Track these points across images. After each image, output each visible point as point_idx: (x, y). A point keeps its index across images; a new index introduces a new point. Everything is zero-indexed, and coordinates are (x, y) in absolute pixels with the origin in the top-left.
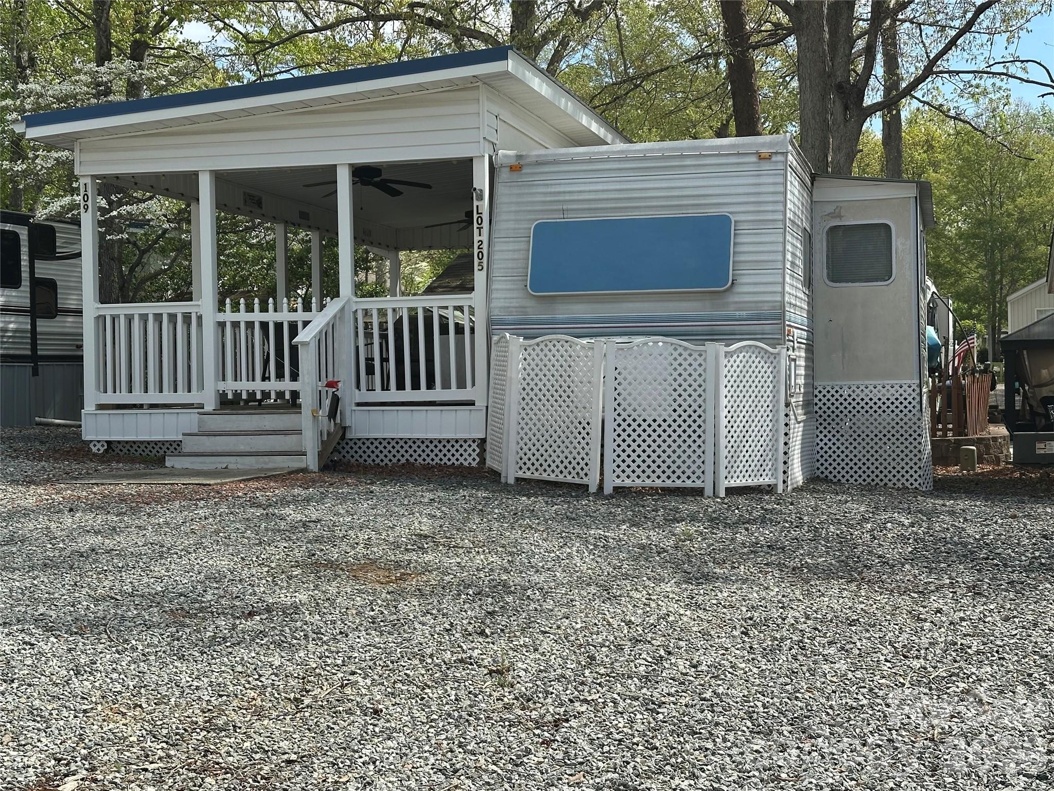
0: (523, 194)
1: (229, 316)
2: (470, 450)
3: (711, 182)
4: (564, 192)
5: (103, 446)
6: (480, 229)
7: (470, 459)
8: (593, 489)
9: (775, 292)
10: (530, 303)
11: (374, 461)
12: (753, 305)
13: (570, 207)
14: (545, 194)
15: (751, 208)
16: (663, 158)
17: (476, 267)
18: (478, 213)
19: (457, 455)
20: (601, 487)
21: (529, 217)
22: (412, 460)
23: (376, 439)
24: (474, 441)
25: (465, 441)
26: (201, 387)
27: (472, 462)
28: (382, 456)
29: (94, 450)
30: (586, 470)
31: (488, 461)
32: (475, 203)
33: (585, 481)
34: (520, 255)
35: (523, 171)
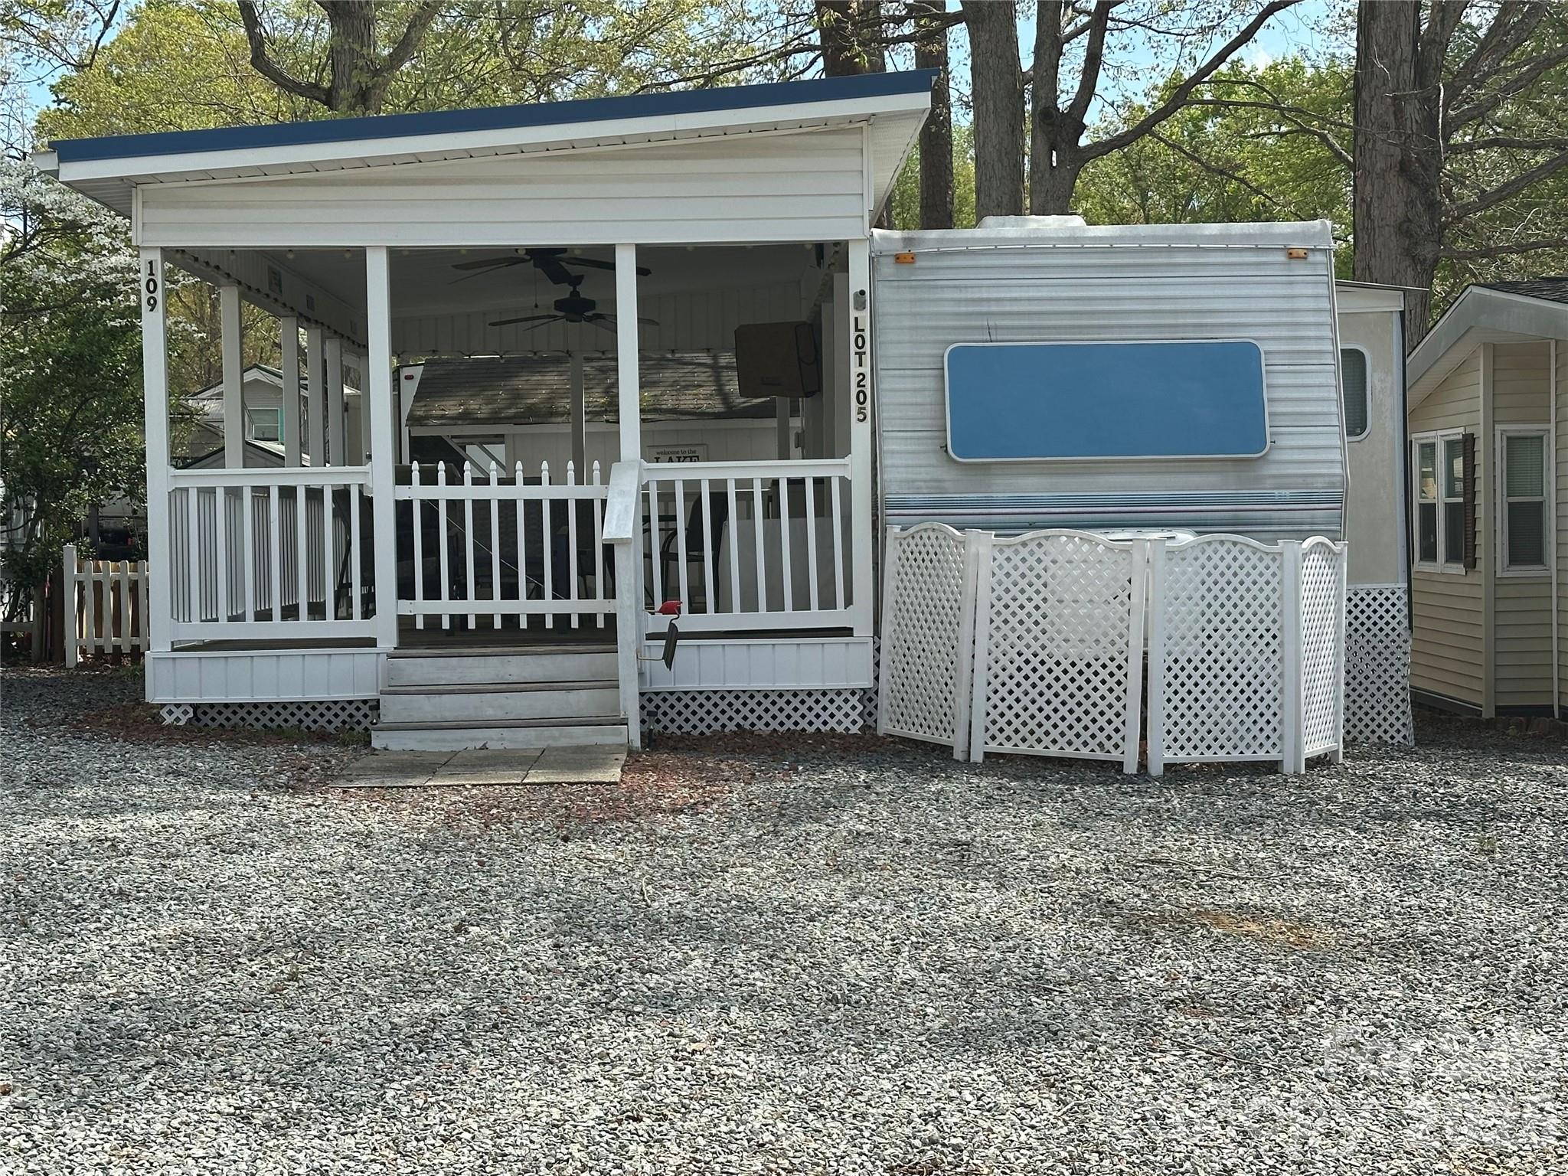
0: (921, 300)
1: (417, 492)
2: (847, 708)
3: (1219, 292)
4: (989, 300)
5: (186, 713)
6: (860, 355)
7: (847, 721)
8: (1131, 768)
9: (1332, 462)
10: (947, 474)
11: (680, 727)
12: (1300, 480)
13: (1000, 323)
14: (959, 301)
15: (1284, 333)
16: (1141, 251)
18: (857, 330)
19: (825, 716)
20: (1143, 766)
21: (941, 337)
22: (747, 725)
23: (686, 693)
24: (853, 693)
25: (839, 693)
26: (368, 612)
27: (850, 726)
28: (694, 720)
29: (169, 720)
30: (1116, 738)
31: (885, 726)
32: (853, 314)
33: (1115, 755)
34: (929, 397)
35: (918, 264)
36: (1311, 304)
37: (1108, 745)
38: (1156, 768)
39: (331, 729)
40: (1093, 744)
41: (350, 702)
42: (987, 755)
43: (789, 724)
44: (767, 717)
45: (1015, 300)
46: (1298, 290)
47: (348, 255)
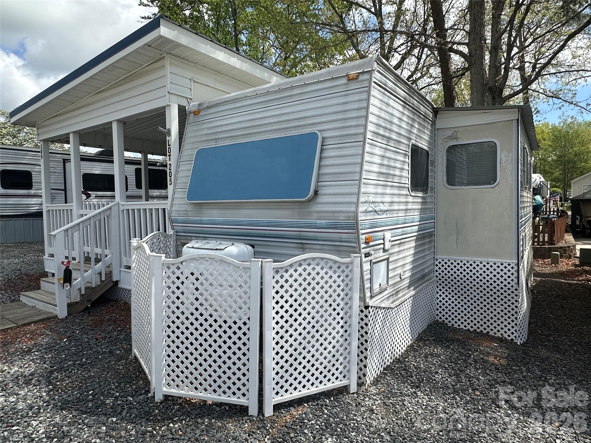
0: (198, 130)
1: (83, 212)
4: (218, 126)
6: (170, 156)
9: (350, 203)
10: (190, 208)
12: (331, 214)
13: (220, 136)
14: (209, 128)
15: (339, 125)
17: (169, 183)
18: (169, 145)
21: (194, 146)
32: (167, 138)
35: (201, 114)
36: (354, 106)
45: (227, 125)
46: (350, 98)
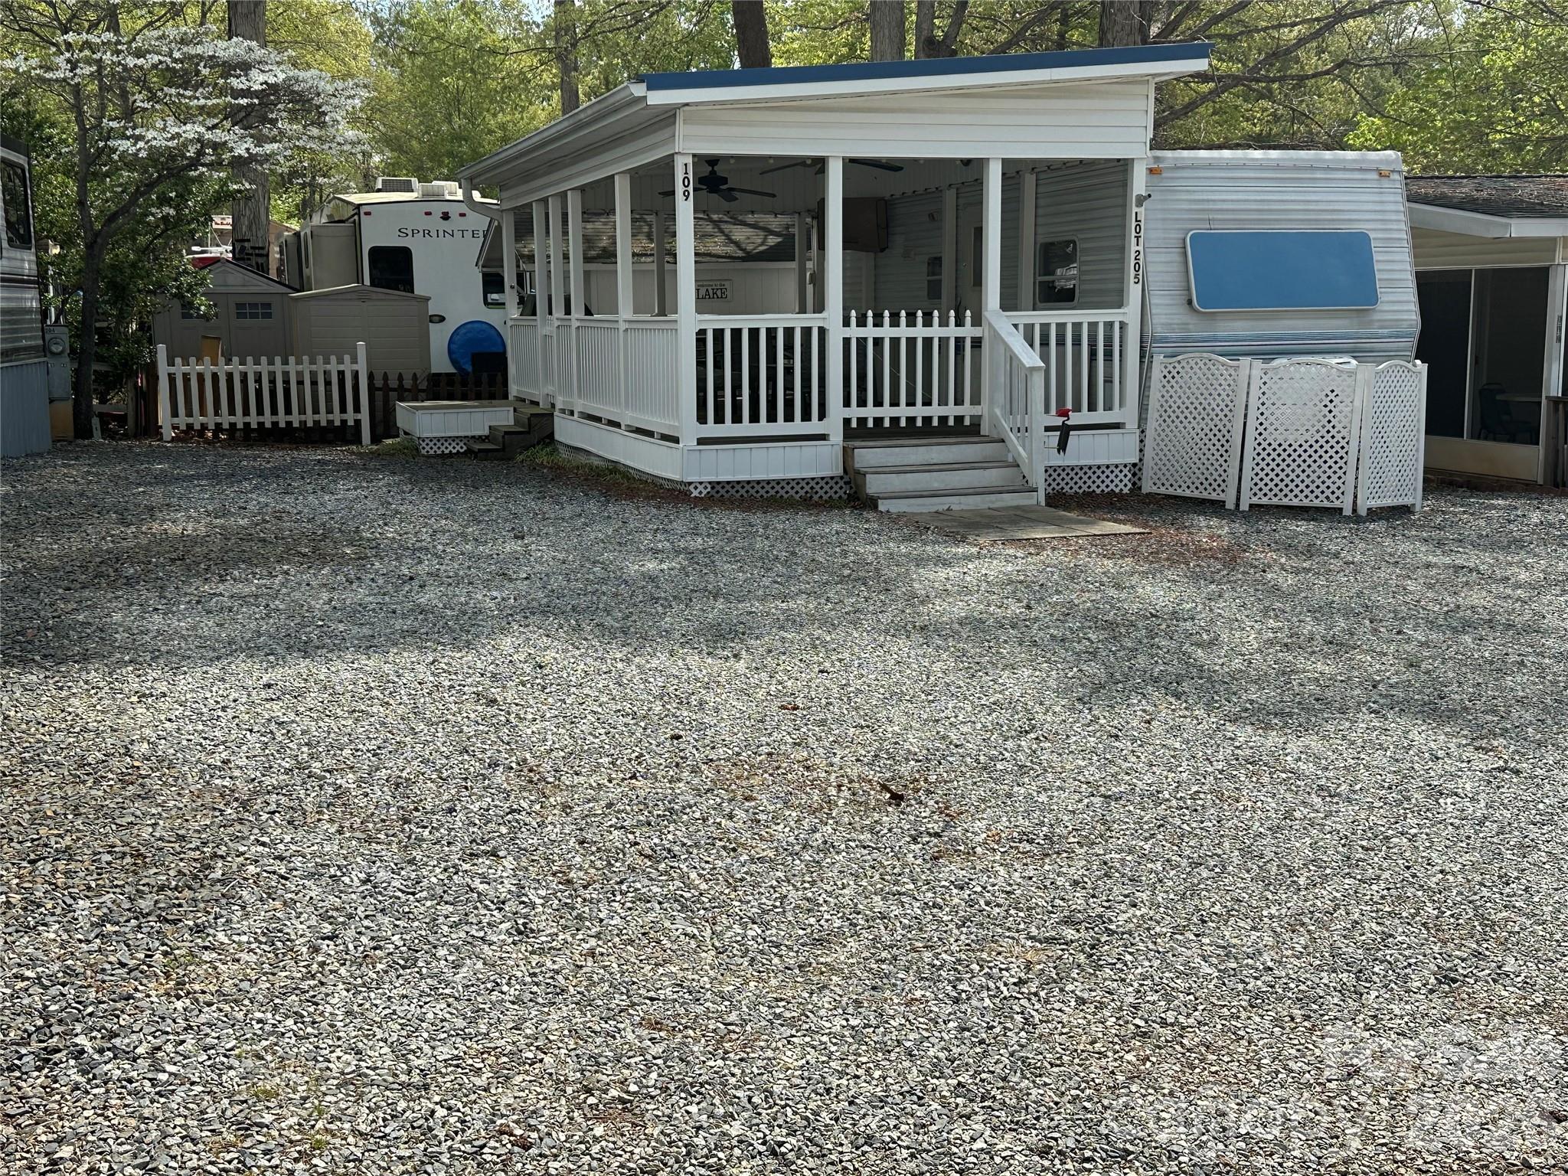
0: (1167, 201)
1: (855, 332)
2: (1121, 476)
4: (1208, 201)
5: (706, 488)
6: (1138, 238)
7: (1122, 484)
8: (1346, 512)
9: (1410, 311)
10: (1193, 320)
13: (1215, 217)
14: (1190, 201)
16: (1295, 168)
17: (1132, 280)
18: (1137, 221)
19: (1108, 482)
24: (1125, 466)
25: (1117, 466)
26: (822, 416)
27: (1124, 488)
29: (695, 493)
30: (1338, 493)
31: (1147, 487)
32: (1135, 209)
33: (1337, 504)
34: (1176, 267)
35: (1164, 175)
36: (1392, 207)
37: (1333, 498)
38: (1363, 512)
39: (797, 497)
40: (1322, 497)
41: (813, 479)
42: (1251, 506)
43: (1085, 488)
44: (1072, 484)
45: (1224, 201)
46: (1385, 198)
47: (772, 161)
